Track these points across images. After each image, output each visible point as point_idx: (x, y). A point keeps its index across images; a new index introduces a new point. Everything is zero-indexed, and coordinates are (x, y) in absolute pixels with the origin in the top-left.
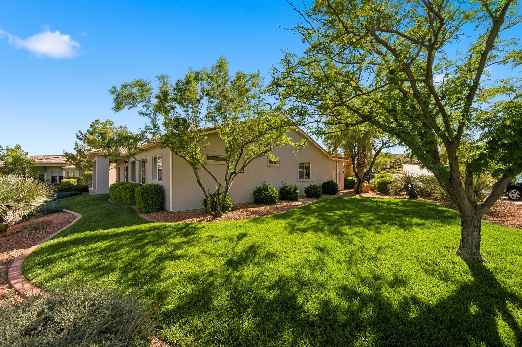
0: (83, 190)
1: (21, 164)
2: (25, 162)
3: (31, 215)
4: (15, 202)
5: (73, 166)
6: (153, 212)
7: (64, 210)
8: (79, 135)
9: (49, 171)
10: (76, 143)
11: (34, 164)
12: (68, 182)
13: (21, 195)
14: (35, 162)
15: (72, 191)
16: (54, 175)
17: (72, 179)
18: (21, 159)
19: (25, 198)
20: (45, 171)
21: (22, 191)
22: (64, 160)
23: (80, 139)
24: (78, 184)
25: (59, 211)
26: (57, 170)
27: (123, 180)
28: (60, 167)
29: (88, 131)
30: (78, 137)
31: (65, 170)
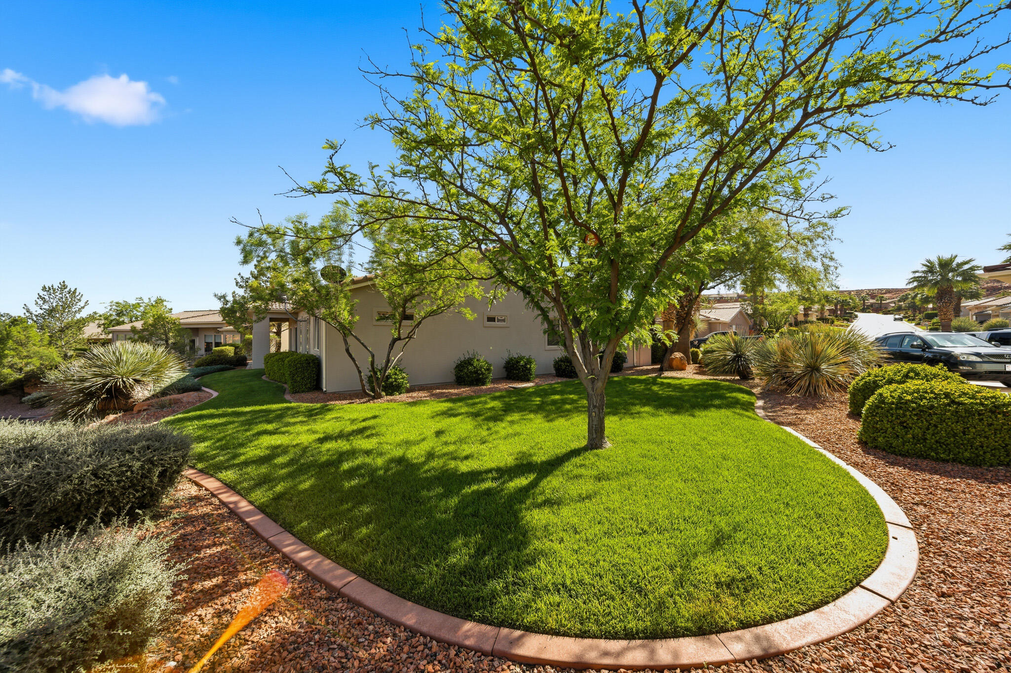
0: (239, 361)
1: (164, 326)
2: (168, 323)
3: (164, 392)
4: (144, 375)
5: (231, 327)
6: (303, 392)
7: (203, 388)
8: (239, 280)
9: (202, 334)
10: (234, 292)
11: (180, 324)
12: (222, 351)
13: (150, 368)
14: (182, 321)
15: (222, 364)
16: (209, 340)
17: (227, 347)
18: (163, 319)
19: (153, 372)
20: (197, 335)
21: (151, 362)
22: (218, 318)
23: (241, 287)
24: (236, 353)
25: (197, 389)
26: (213, 334)
27: (293, 349)
28: (214, 329)
29: (252, 273)
30: (237, 283)
31: (222, 332)
